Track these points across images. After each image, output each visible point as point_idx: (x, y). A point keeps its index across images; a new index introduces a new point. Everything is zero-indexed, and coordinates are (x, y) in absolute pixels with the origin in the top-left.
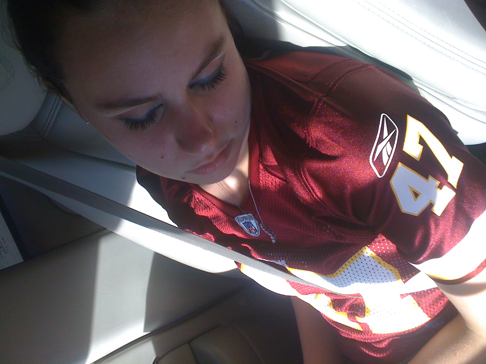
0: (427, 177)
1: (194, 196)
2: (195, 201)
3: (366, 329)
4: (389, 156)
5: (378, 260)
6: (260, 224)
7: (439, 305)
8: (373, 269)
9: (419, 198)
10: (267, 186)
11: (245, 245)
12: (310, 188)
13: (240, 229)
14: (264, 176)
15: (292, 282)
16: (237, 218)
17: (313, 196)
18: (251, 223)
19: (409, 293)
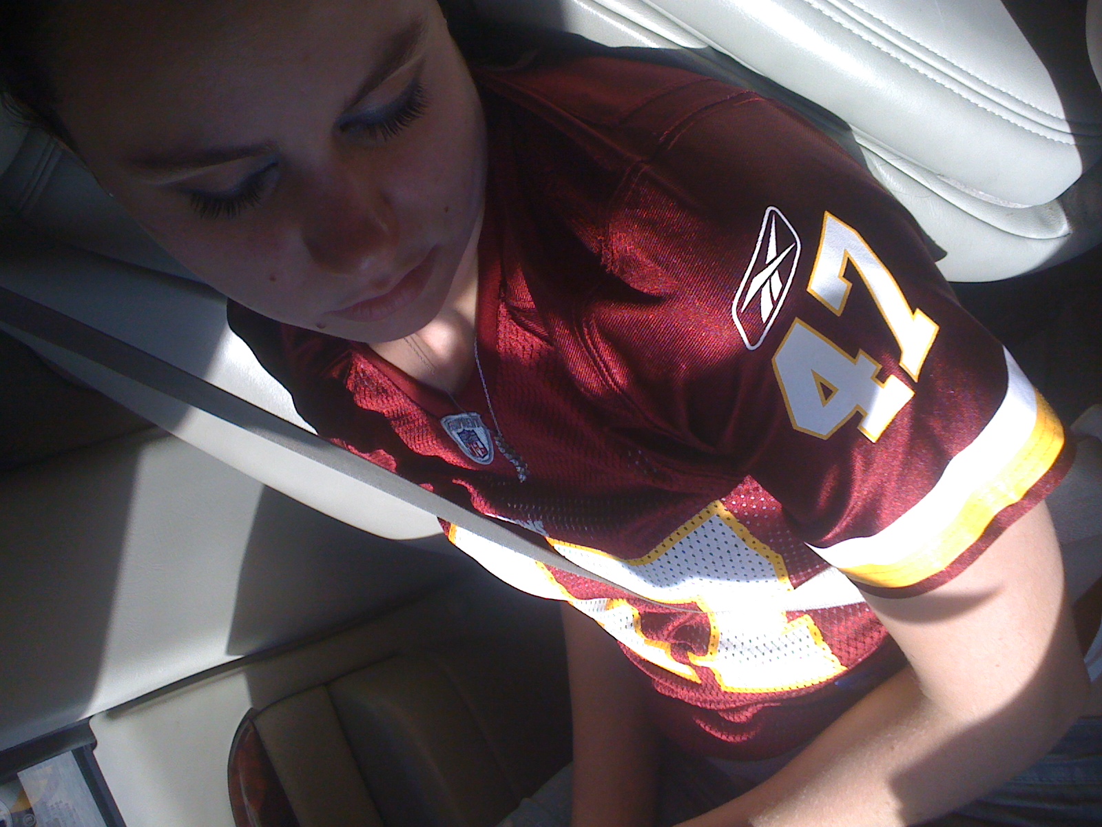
0: (853, 354)
1: (355, 366)
2: (356, 377)
3: (709, 681)
4: (775, 303)
5: (741, 533)
6: (495, 438)
7: (868, 640)
8: (728, 552)
9: (833, 399)
10: (514, 352)
11: (459, 482)
12: (600, 363)
13: (453, 447)
14: (508, 330)
15: (557, 569)
16: (446, 420)
17: (607, 382)
18: (476, 434)
19: (807, 611)
